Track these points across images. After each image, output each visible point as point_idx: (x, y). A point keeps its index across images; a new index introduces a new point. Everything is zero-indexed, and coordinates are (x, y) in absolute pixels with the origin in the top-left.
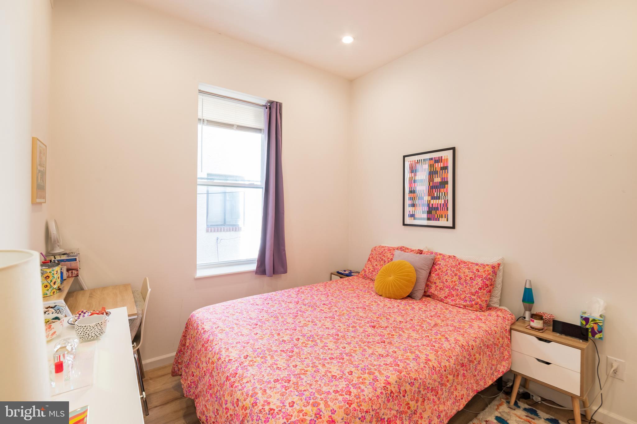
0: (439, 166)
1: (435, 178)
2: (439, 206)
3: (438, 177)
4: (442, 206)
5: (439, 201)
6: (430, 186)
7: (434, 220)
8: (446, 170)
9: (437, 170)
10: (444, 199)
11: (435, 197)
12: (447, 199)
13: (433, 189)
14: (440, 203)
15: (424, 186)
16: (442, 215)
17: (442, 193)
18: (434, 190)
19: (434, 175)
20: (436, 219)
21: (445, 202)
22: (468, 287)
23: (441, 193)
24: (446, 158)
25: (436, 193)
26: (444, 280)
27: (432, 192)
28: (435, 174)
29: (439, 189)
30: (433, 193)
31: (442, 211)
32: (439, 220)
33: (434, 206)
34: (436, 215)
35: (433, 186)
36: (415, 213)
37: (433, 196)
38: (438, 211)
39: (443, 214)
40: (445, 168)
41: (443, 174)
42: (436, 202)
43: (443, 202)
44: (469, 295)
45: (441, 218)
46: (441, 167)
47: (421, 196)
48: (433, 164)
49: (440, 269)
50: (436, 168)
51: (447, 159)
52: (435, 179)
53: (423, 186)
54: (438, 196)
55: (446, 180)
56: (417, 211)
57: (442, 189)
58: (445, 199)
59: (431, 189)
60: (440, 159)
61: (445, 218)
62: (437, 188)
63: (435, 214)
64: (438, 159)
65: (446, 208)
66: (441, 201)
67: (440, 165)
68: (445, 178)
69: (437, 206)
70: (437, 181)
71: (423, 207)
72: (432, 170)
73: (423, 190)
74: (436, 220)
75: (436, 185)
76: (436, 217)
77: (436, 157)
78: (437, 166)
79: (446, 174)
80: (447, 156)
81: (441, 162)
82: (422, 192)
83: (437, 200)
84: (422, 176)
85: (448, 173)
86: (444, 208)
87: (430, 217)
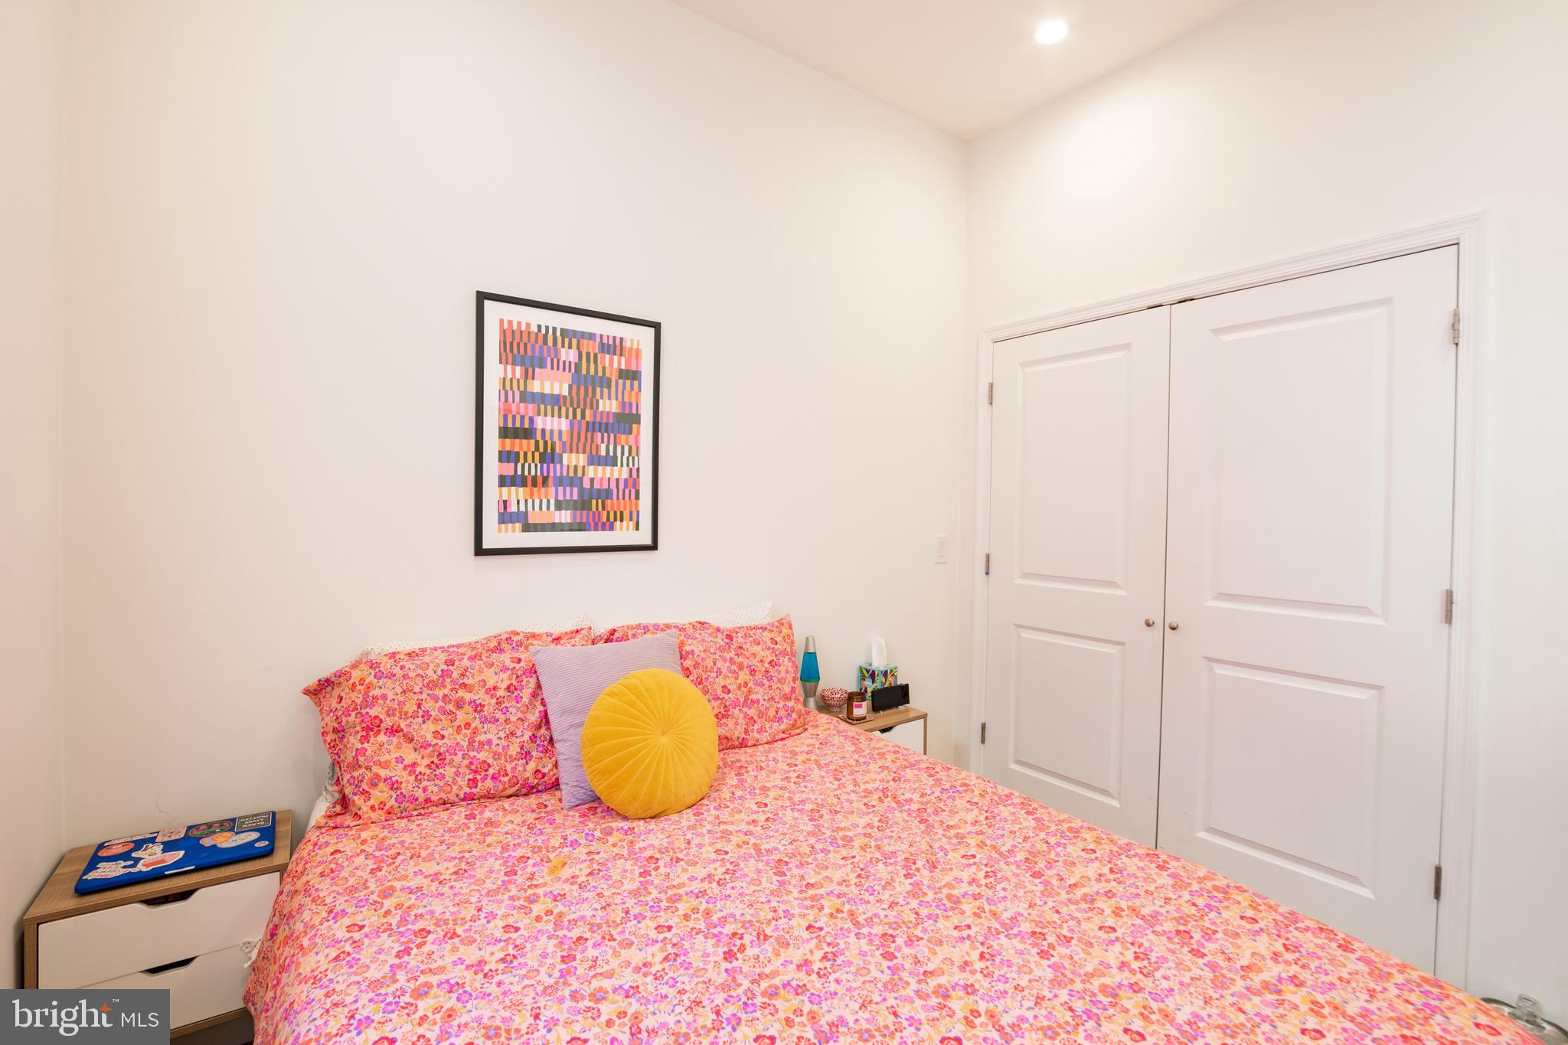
0: (616, 365)
1: (602, 398)
2: (613, 486)
3: (609, 399)
4: (621, 487)
5: (612, 472)
6: (584, 422)
7: (596, 529)
8: (636, 383)
9: (607, 375)
10: (628, 466)
11: (600, 456)
12: (636, 466)
13: (594, 431)
14: (616, 476)
15: (563, 419)
16: (622, 513)
17: (623, 447)
18: (599, 434)
19: (598, 389)
20: (604, 524)
21: (631, 476)
22: (774, 687)
23: (619, 448)
24: (635, 347)
25: (603, 447)
26: (719, 692)
27: (592, 442)
28: (601, 387)
29: (612, 435)
30: (594, 446)
31: (622, 502)
32: (611, 528)
33: (597, 486)
34: (605, 513)
35: (594, 423)
36: (530, 508)
37: (594, 453)
38: (609, 501)
39: (625, 508)
40: (632, 375)
41: (626, 392)
42: (604, 472)
43: (625, 474)
44: (782, 703)
45: (618, 523)
46: (621, 370)
47: (553, 449)
48: (596, 355)
49: (696, 666)
50: (604, 368)
51: (638, 351)
52: (601, 401)
53: (560, 417)
54: (611, 454)
55: (634, 412)
56: (537, 502)
57: (623, 437)
58: (631, 466)
59: (587, 431)
60: (618, 343)
61: (631, 520)
62: (607, 431)
63: (600, 509)
64: (611, 342)
65: (633, 491)
66: (620, 472)
67: (618, 362)
68: (631, 404)
69: (605, 486)
70: (607, 410)
71: (561, 489)
72: (592, 373)
73: (560, 432)
74: (603, 529)
75: (605, 421)
76: (605, 520)
77: (605, 333)
78: (607, 364)
79: (634, 393)
80: (638, 341)
81: (621, 355)
82: (556, 438)
83: (608, 468)
84: (556, 385)
85: (640, 390)
86: (627, 491)
87: (584, 521)
